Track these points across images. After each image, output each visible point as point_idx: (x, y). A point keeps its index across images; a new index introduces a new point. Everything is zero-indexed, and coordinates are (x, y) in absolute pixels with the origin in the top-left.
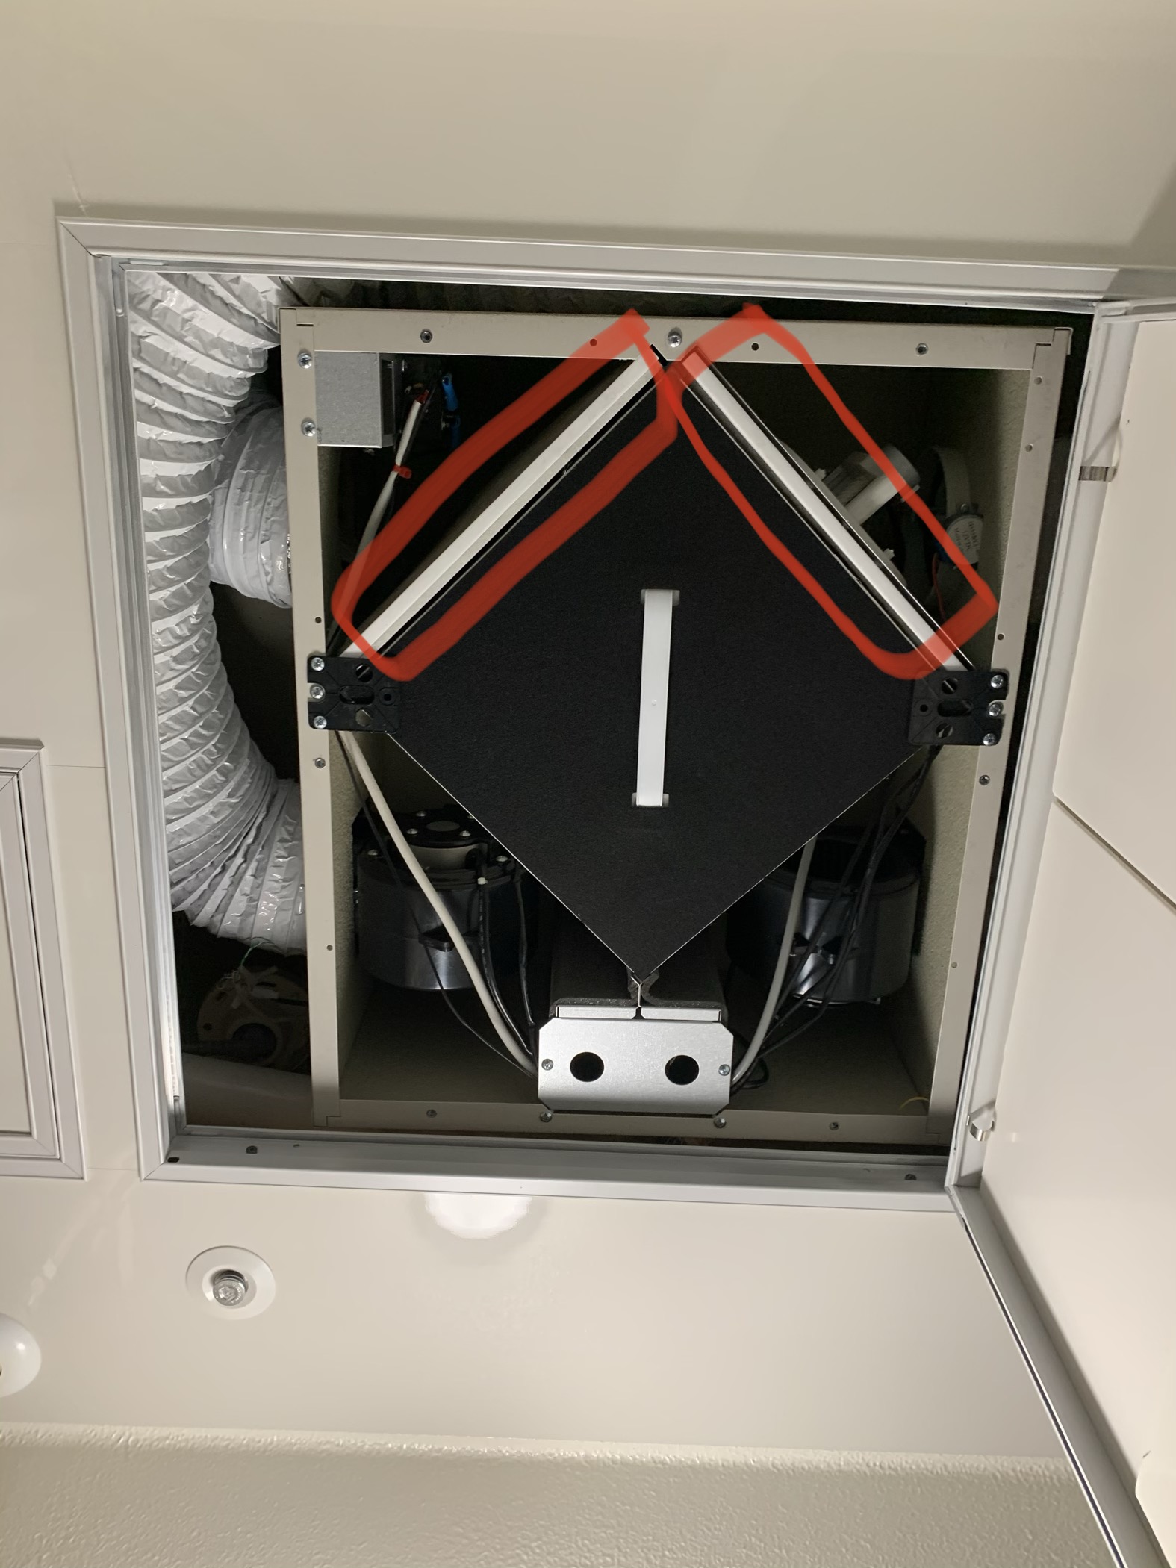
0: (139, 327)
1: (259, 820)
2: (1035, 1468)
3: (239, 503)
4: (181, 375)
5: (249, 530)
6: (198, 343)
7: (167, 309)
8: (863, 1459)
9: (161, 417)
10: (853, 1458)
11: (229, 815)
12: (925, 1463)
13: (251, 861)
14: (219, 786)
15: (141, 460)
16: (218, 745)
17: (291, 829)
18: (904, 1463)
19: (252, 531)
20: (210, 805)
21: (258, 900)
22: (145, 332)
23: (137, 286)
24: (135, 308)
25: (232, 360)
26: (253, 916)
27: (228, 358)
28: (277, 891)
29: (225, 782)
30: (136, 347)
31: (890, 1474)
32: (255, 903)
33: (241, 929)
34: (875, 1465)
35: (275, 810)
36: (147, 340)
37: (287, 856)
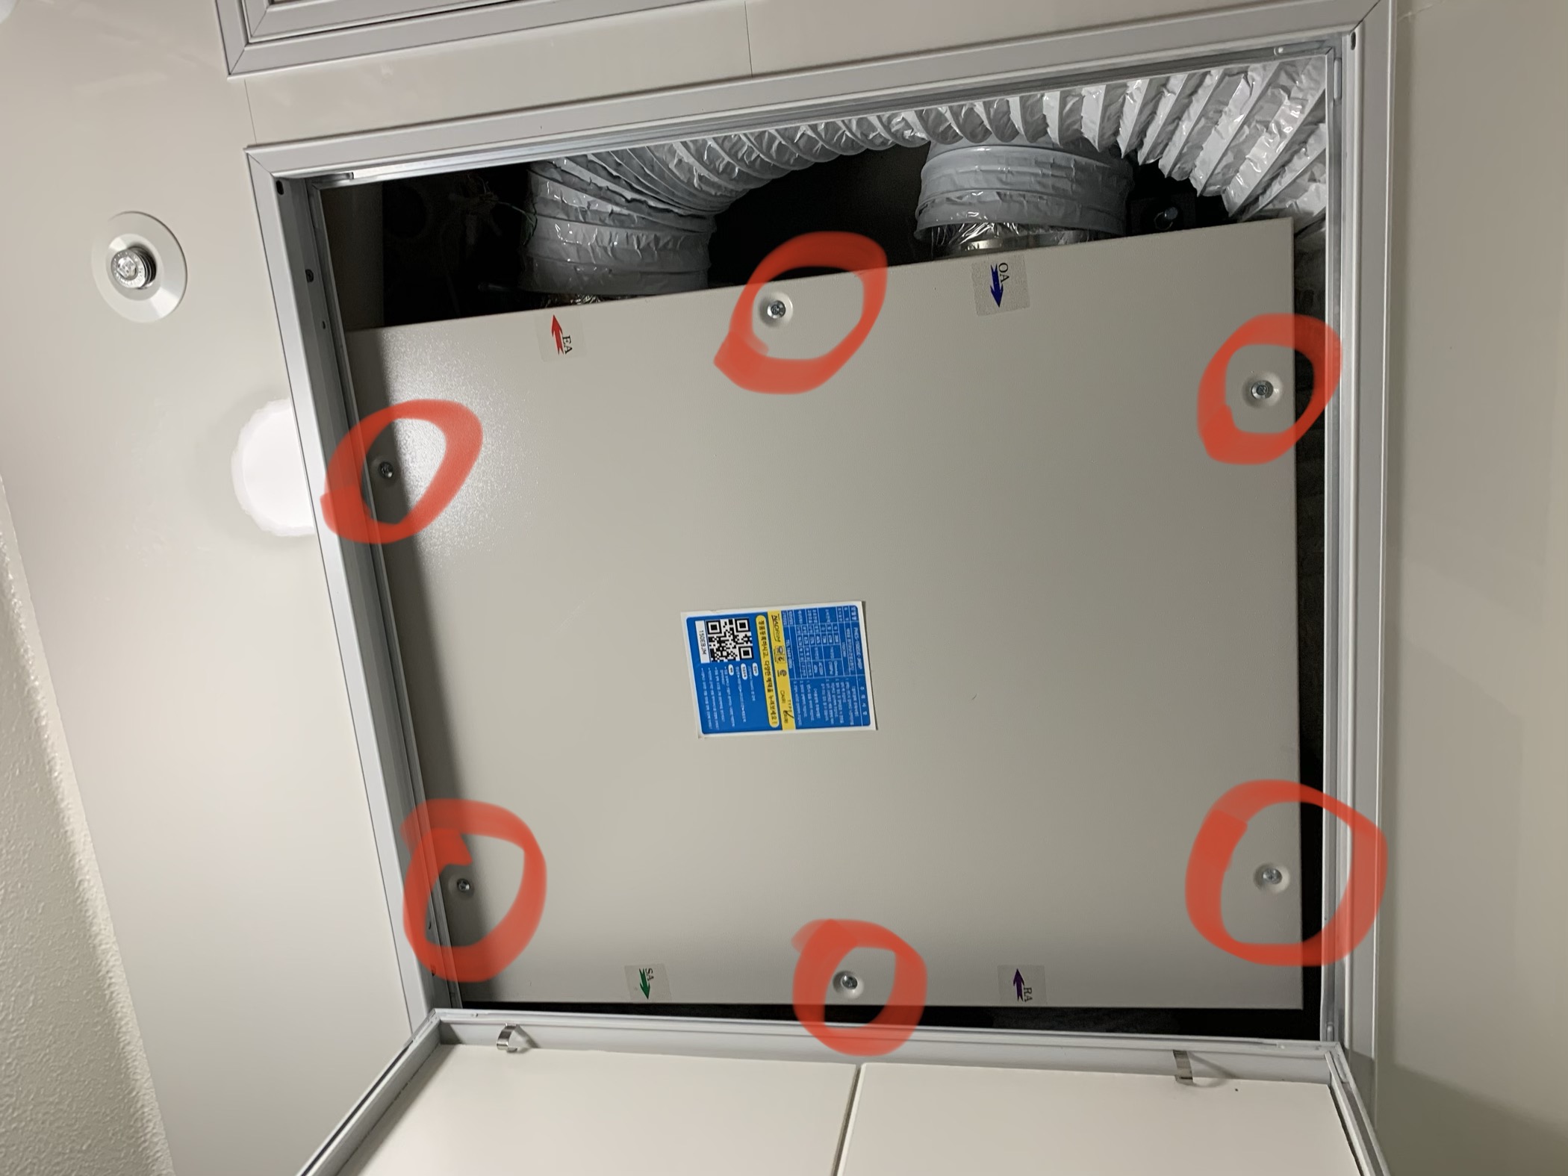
0: (1259, 74)
1: (676, 210)
2: (151, 1125)
3: (1038, 164)
4: (1203, 121)
5: (1010, 175)
6: (1241, 139)
7: (1280, 104)
8: (113, 966)
9: (1151, 101)
10: (112, 955)
11: (678, 178)
12: (127, 1024)
13: (628, 209)
14: (712, 166)
15: (1105, 86)
16: (759, 160)
17: (670, 246)
18: (121, 1005)
19: (1009, 181)
20: (688, 159)
21: (585, 222)
22: (1253, 80)
23: (1304, 69)
24: (1280, 68)
25: (1219, 173)
26: (566, 218)
27: (1222, 170)
28: (600, 244)
29: (717, 171)
30: (1236, 71)
31: (105, 995)
32: (581, 218)
33: (547, 202)
34: (111, 978)
35: (689, 225)
36: (1243, 81)
37: (641, 247)
